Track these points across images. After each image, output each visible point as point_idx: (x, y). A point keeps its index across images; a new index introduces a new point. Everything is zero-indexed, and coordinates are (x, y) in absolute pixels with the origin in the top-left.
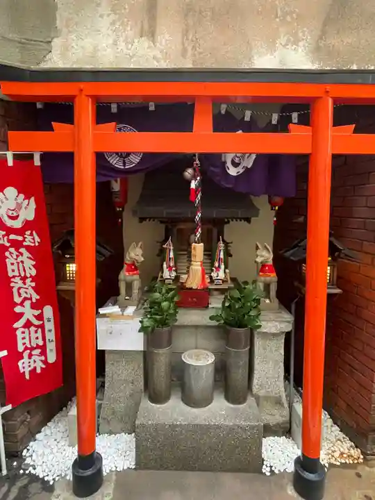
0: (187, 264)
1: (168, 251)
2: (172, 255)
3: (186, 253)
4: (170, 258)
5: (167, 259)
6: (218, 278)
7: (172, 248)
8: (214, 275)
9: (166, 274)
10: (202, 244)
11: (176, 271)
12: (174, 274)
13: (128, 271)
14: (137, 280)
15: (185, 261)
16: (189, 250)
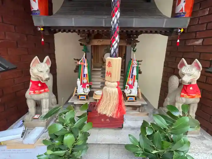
0: (101, 80)
1: (82, 67)
2: (86, 71)
3: (100, 69)
4: (84, 75)
5: (82, 75)
6: (131, 95)
7: (86, 64)
8: (127, 92)
9: (81, 90)
10: (120, 58)
11: (90, 87)
12: (88, 90)
13: (34, 89)
14: (46, 98)
15: (100, 77)
16: (103, 66)
